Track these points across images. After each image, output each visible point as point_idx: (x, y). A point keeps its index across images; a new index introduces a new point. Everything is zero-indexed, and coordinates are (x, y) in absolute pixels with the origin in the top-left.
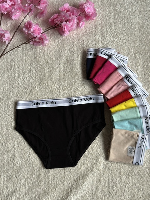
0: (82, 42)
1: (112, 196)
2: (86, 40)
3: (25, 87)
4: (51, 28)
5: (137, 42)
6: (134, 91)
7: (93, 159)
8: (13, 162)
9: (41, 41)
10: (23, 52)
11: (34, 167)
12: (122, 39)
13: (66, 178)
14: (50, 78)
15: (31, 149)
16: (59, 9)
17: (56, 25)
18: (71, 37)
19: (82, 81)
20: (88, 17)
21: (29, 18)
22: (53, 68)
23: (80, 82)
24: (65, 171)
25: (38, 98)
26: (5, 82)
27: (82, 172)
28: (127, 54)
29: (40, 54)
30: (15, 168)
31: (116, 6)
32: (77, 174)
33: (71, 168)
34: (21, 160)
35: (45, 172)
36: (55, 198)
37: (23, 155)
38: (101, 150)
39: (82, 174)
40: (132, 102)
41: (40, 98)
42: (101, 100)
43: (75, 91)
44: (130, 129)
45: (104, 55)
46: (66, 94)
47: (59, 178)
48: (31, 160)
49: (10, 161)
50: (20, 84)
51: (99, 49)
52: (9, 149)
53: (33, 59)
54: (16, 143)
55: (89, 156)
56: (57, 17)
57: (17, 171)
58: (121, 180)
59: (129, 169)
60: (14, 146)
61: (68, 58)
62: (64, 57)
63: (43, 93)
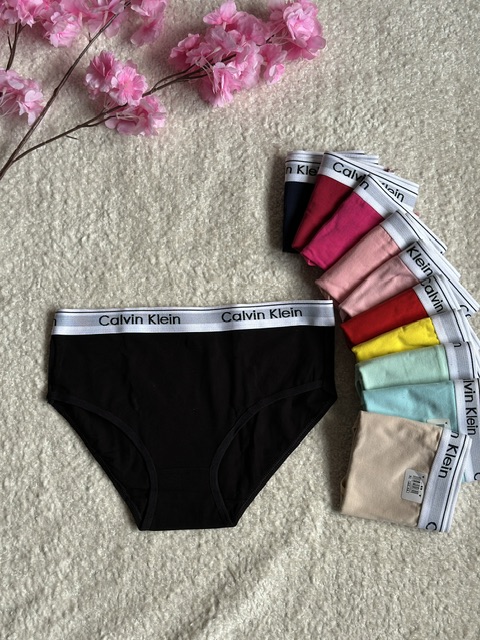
0: (273, 129)
1: (348, 627)
2: (287, 122)
3: (83, 263)
4: (174, 78)
5: (448, 139)
6: (433, 294)
7: (291, 505)
8: (33, 503)
9: (141, 118)
10: (81, 152)
11: (101, 524)
12: (401, 125)
13: (204, 560)
14: (165, 239)
15: (95, 466)
16: (205, 20)
17: (192, 70)
18: (237, 111)
19: (268, 254)
20: (294, 49)
21: (104, 44)
22: (175, 207)
23: (261, 259)
24: (199, 539)
25: (125, 302)
26: (20, 248)
27: (254, 546)
28: (415, 175)
29: (135, 162)
30: (41, 523)
31: (386, 18)
32: (238, 551)
33: (221, 530)
34: (60, 499)
35: (138, 539)
36: (167, 624)
37: (67, 482)
38: (318, 477)
39: (255, 551)
40: (425, 330)
41: (132, 303)
42: (326, 317)
43: (242, 287)
44: (416, 416)
45: (341, 175)
46: (215, 292)
47: (181, 562)
48: (94, 502)
49: (24, 501)
50: (69, 255)
51: (327, 153)
52: (24, 463)
53: (111, 177)
54: (46, 443)
55: (280, 495)
56: (196, 46)
57: (48, 533)
58: (378, 577)
59: (405, 544)
60: (41, 452)
61: (224, 178)
62: (212, 176)
63: (141, 288)
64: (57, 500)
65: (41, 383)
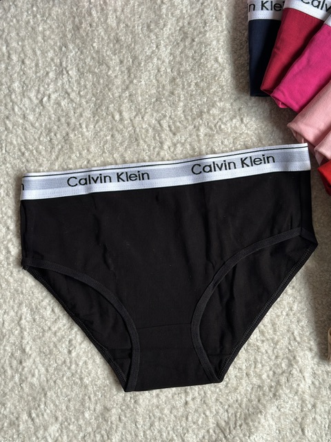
3: (46, 125)
7: (277, 357)
8: (17, 370)
10: (35, 9)
11: (86, 387)
13: (192, 418)
14: (127, 94)
15: (76, 329)
19: (235, 100)
22: (135, 58)
23: (228, 105)
24: (186, 397)
25: (92, 162)
27: (242, 400)
29: (90, 14)
30: (27, 390)
32: (226, 407)
33: (207, 386)
34: (43, 365)
35: (124, 400)
37: (49, 347)
38: (302, 327)
39: (244, 405)
41: (99, 161)
42: (301, 161)
43: (210, 136)
46: (183, 144)
47: (169, 421)
48: (77, 365)
49: (8, 369)
50: (31, 117)
52: (4, 331)
53: (67, 33)
54: (24, 310)
55: (265, 347)
57: (34, 399)
60: (21, 319)
61: (183, 23)
62: (171, 23)
63: (107, 145)
64: (40, 365)
65: (15, 249)
